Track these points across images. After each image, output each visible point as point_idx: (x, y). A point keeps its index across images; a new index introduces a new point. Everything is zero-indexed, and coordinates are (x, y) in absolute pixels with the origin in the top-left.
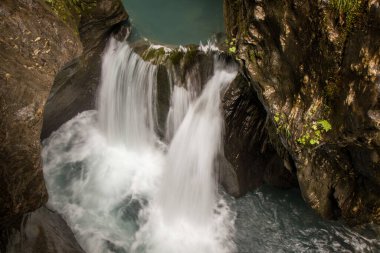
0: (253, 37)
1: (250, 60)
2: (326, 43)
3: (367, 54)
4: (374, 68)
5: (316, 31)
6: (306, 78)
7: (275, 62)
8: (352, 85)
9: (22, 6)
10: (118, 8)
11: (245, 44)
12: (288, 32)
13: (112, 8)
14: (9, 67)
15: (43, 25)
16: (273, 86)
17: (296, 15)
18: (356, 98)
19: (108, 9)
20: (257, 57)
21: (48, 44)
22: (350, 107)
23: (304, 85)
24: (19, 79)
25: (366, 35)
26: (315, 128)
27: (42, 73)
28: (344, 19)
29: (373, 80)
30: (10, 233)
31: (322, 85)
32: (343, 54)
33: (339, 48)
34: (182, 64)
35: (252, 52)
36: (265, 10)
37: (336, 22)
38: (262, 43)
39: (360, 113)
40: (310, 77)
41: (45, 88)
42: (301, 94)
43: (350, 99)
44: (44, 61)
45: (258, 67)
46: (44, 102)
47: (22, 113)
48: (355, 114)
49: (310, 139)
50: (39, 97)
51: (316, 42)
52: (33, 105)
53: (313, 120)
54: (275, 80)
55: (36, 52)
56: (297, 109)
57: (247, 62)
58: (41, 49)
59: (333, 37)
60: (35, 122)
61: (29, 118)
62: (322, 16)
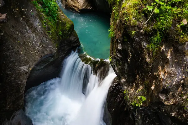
0: (118, 56)
1: (117, 66)
2: (145, 63)
3: (160, 69)
4: (162, 75)
5: (141, 57)
6: (138, 76)
7: (126, 68)
8: (154, 81)
9: (37, 31)
10: (77, 40)
11: (115, 59)
12: (131, 56)
13: (74, 40)
14: (23, 50)
15: (43, 39)
16: (125, 78)
17: (134, 49)
18: (155, 87)
19: (73, 40)
20: (120, 65)
21: (42, 46)
22: (153, 91)
23: (137, 79)
24: (26, 55)
25: (160, 61)
26: (139, 98)
27: (36, 55)
28: (152, 53)
29: (161, 80)
30: (5, 120)
31: (143, 80)
32: (152, 68)
33: (150, 65)
34: (97, 66)
35: (118, 62)
36: (122, 46)
37: (149, 54)
38: (121, 59)
39: (156, 94)
40: (139, 76)
41: (35, 61)
42: (136, 83)
43: (153, 87)
44: (39, 51)
45: (120, 69)
46: (33, 66)
47: (22, 68)
48: (154, 94)
49: (136, 103)
50: (31, 63)
51: (141, 61)
52: (28, 66)
53: (139, 95)
54: (126, 76)
55: (37, 47)
56: (133, 89)
57: (116, 66)
58: (39, 47)
59: (148, 60)
60: (26, 73)
61: (24, 70)
62: (144, 51)
